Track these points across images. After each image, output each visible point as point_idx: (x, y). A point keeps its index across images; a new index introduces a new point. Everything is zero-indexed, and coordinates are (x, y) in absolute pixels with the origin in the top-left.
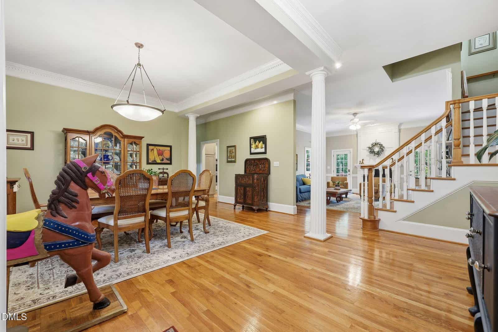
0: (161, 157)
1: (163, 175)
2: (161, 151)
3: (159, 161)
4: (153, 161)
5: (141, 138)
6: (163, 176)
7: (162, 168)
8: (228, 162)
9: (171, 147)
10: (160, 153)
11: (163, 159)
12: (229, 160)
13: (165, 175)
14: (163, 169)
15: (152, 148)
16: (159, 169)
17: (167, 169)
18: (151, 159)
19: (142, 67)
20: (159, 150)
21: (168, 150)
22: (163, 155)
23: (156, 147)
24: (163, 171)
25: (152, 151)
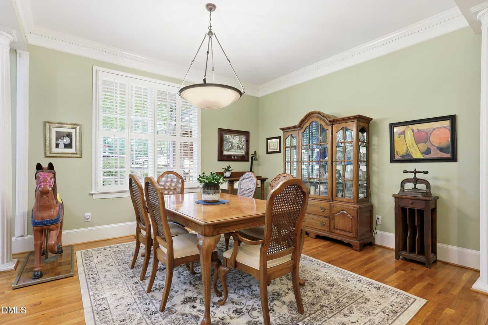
0: (423, 147)
1: (414, 185)
2: (423, 134)
3: (418, 155)
4: (402, 156)
6: (415, 188)
7: (413, 170)
9: (451, 119)
10: (422, 138)
11: (429, 149)
13: (422, 186)
14: (415, 172)
15: (400, 131)
16: (406, 172)
17: (426, 172)
18: (400, 150)
19: (214, 36)
20: (417, 131)
21: (445, 127)
22: (430, 141)
23: (409, 126)
24: (414, 177)
25: (402, 136)
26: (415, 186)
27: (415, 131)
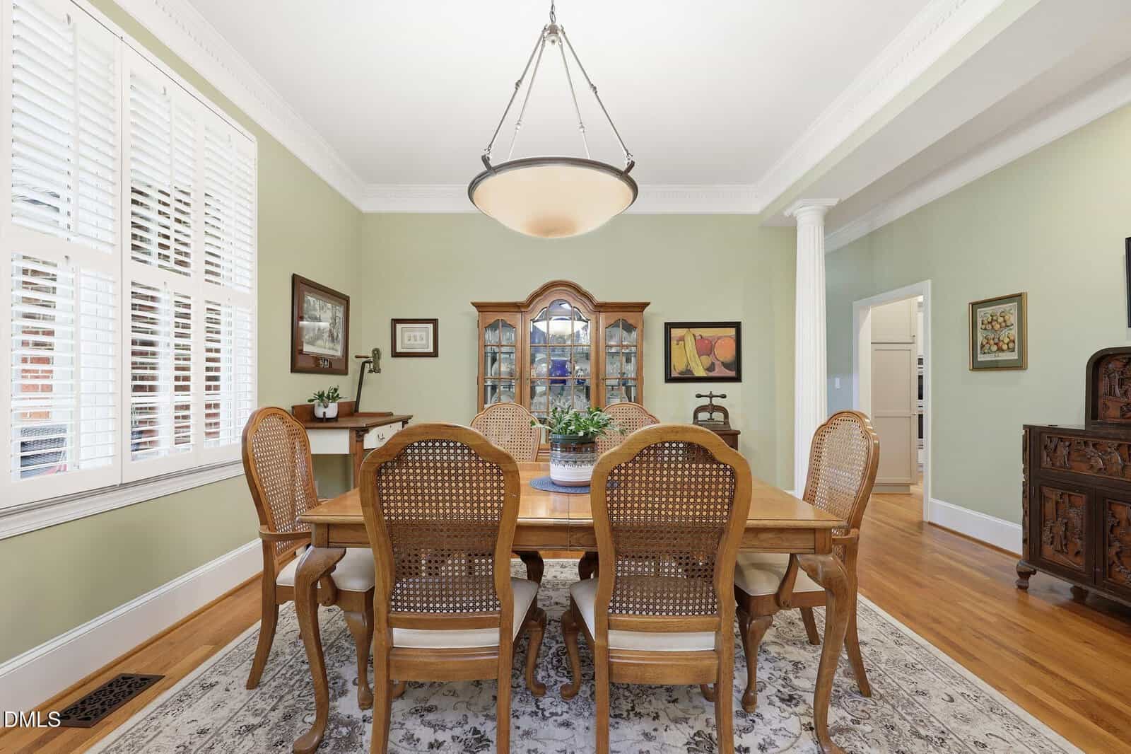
0: (707, 360)
1: (709, 415)
2: (707, 342)
3: (700, 372)
4: (682, 373)
5: (643, 306)
6: (711, 419)
7: (708, 394)
8: (977, 366)
9: (737, 326)
10: (706, 348)
11: (713, 364)
12: (981, 358)
13: (718, 416)
14: (711, 396)
15: (679, 335)
16: (699, 396)
17: (724, 396)
18: (678, 367)
20: (700, 337)
21: (730, 337)
22: (714, 354)
23: (691, 329)
24: (709, 402)
25: (680, 342)
26: (711, 416)
27: (697, 338)
